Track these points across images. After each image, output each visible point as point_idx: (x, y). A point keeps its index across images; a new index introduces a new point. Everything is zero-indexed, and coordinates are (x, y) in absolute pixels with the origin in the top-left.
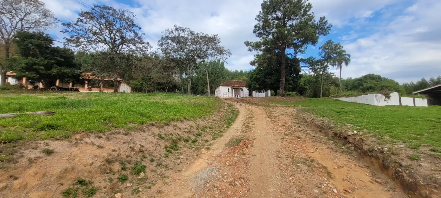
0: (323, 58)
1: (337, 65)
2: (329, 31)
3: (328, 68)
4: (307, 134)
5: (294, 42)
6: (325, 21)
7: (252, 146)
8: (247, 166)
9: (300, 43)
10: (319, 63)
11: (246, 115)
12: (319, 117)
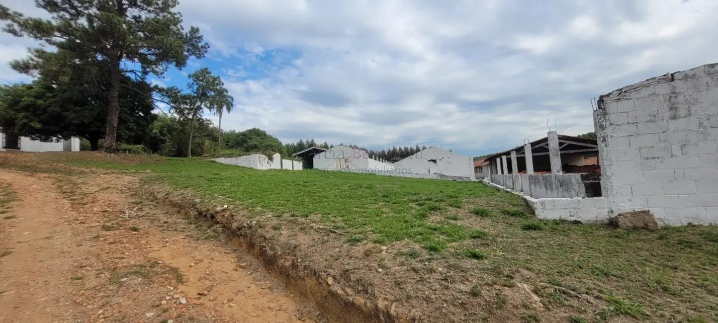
0: (195, 93)
1: (215, 110)
2: (204, 53)
3: (201, 111)
4: (152, 221)
5: (142, 51)
6: (199, 35)
9: (154, 57)
10: (188, 101)
12: (178, 189)
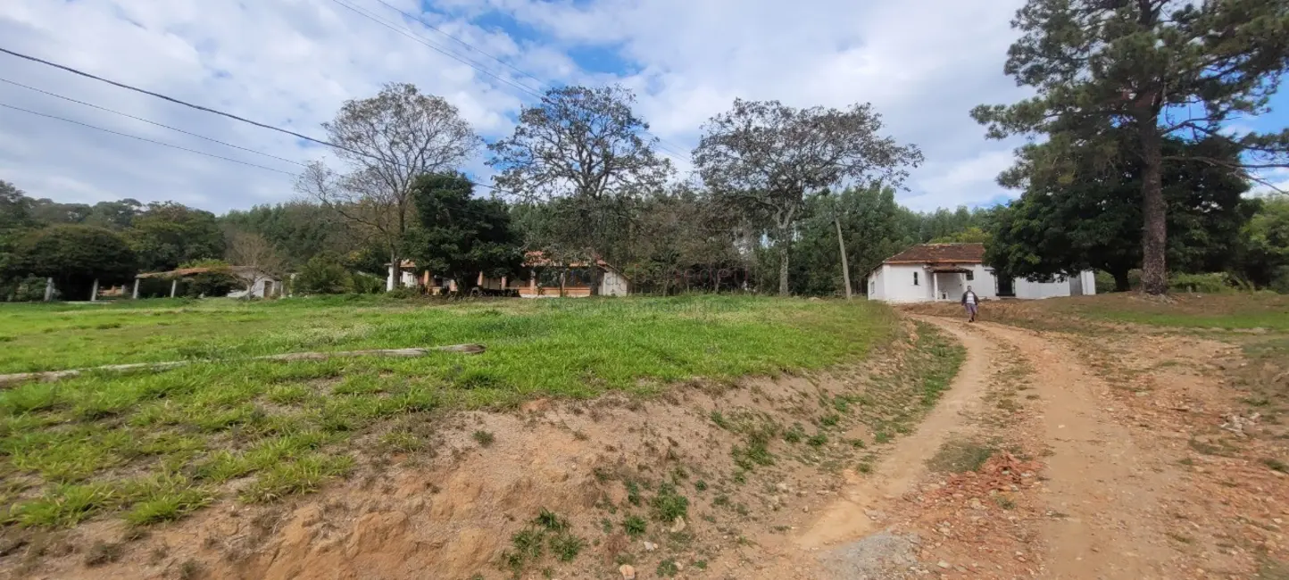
7: (1041, 479)
8: (1029, 551)
11: (995, 365)
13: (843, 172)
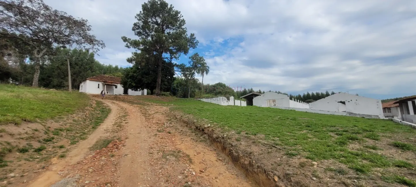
0: (192, 66)
1: (201, 73)
2: (197, 46)
3: (195, 74)
4: (176, 129)
5: (171, 48)
6: (194, 37)
7: (124, 146)
9: (175, 51)
10: (189, 70)
12: (186, 114)
13: (74, 42)
